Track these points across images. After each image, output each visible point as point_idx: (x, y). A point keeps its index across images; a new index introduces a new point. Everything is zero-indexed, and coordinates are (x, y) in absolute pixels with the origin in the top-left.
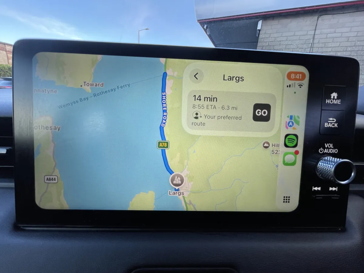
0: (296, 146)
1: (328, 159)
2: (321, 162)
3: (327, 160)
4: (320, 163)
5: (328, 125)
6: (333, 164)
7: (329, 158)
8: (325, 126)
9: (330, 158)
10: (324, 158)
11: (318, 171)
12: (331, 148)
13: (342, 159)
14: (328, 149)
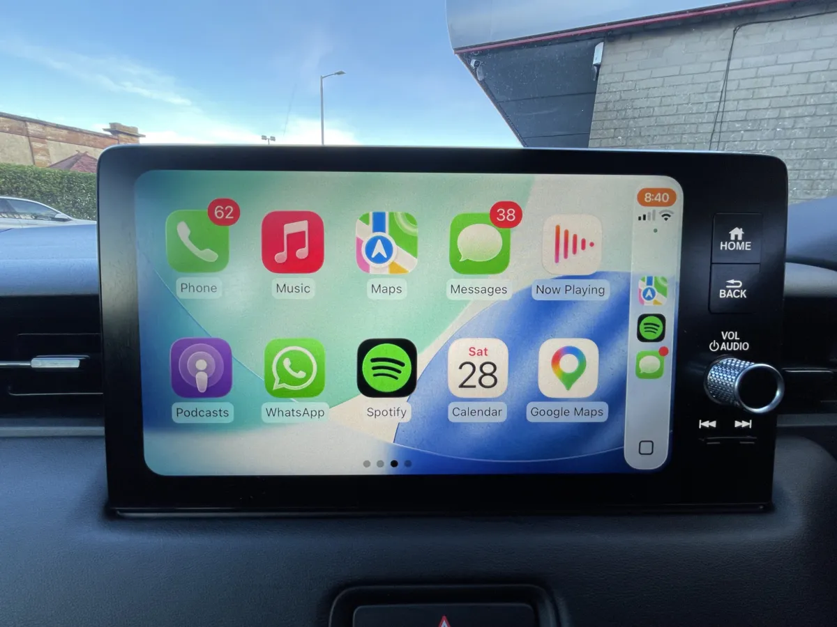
0: (661, 338)
1: (729, 364)
2: (714, 369)
3: (726, 364)
4: (713, 372)
5: (726, 293)
6: (737, 373)
7: (730, 361)
8: (721, 297)
9: (733, 360)
10: (721, 362)
11: (708, 388)
12: (734, 341)
13: (756, 362)
14: (728, 343)
